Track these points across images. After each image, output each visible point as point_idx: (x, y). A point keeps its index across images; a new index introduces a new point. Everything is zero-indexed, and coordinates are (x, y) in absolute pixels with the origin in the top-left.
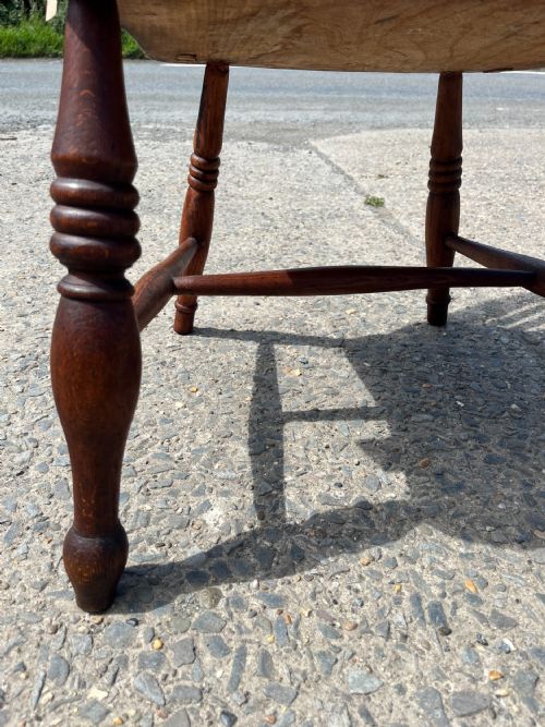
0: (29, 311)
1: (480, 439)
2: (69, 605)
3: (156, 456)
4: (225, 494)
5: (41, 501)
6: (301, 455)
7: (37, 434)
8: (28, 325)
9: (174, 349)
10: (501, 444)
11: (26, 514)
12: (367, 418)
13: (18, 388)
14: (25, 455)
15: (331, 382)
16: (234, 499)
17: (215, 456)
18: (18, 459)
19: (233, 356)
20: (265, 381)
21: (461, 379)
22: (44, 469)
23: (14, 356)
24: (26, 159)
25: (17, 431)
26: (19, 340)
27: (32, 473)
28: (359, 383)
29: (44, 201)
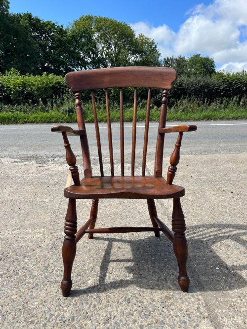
0: (53, 232)
1: (154, 267)
2: (61, 296)
3: (80, 269)
4: (93, 277)
5: (56, 277)
6: (111, 270)
7: (55, 263)
8: (53, 236)
9: (88, 243)
10: (158, 269)
11: (53, 280)
12: (129, 262)
13: (51, 253)
14: (53, 268)
15: (124, 252)
16: (95, 278)
17: (93, 269)
18: (51, 269)
19: (102, 245)
20: (108, 252)
21: (157, 252)
22: (57, 271)
23: (50, 244)
24: (51, 175)
25: (51, 263)
26: (51, 240)
27: (54, 272)
28: (131, 253)
29: (57, 193)
